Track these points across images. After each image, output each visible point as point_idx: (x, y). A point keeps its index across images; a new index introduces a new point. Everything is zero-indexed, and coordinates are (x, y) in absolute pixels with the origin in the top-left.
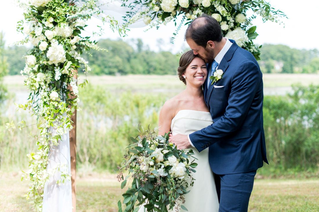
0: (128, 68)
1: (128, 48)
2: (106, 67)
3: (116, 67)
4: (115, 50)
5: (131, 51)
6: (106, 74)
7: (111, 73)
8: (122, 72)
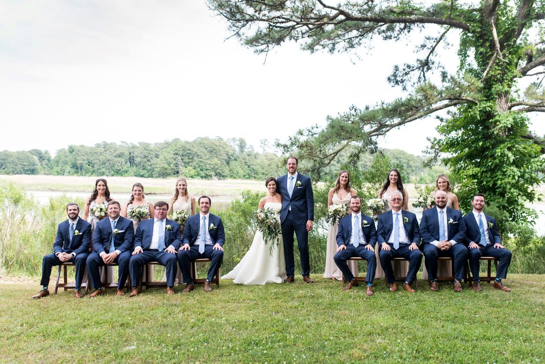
0: (227, 171)
1: (228, 149)
2: (202, 170)
3: (214, 169)
4: (213, 151)
5: (231, 152)
6: (202, 177)
7: (207, 177)
8: (220, 176)
